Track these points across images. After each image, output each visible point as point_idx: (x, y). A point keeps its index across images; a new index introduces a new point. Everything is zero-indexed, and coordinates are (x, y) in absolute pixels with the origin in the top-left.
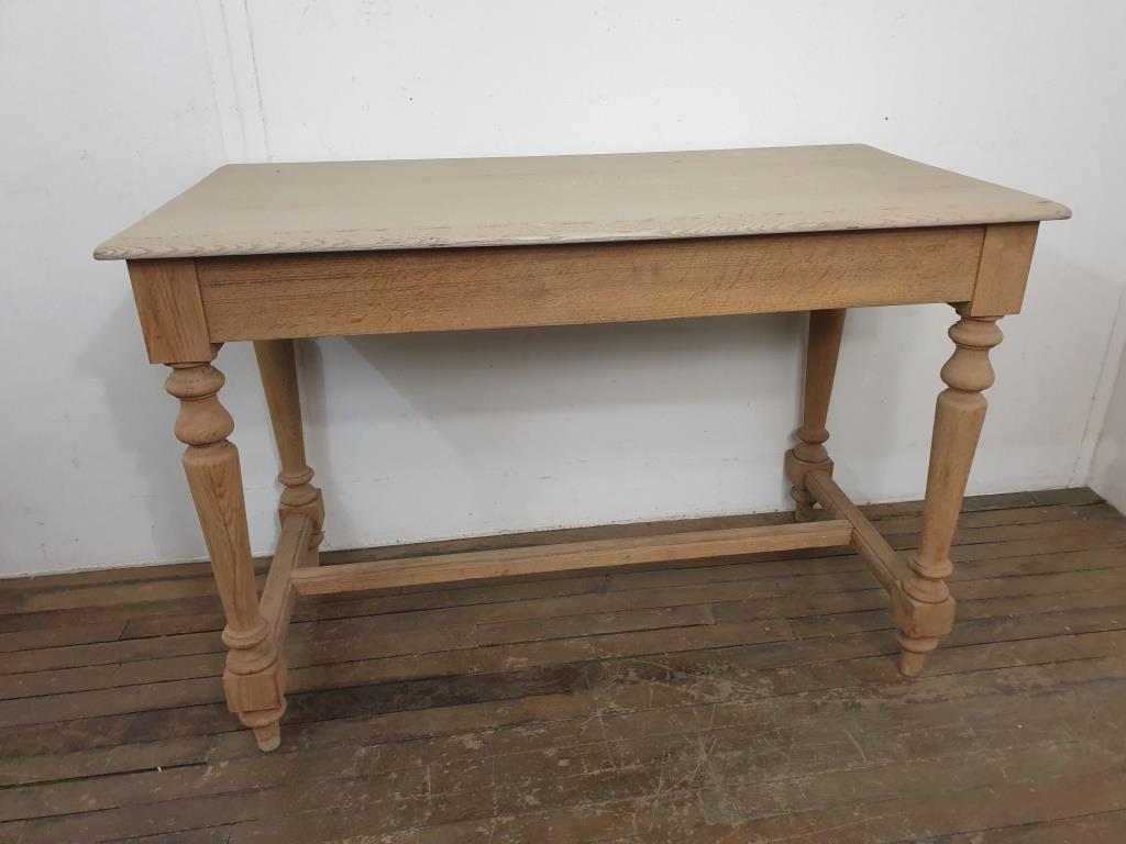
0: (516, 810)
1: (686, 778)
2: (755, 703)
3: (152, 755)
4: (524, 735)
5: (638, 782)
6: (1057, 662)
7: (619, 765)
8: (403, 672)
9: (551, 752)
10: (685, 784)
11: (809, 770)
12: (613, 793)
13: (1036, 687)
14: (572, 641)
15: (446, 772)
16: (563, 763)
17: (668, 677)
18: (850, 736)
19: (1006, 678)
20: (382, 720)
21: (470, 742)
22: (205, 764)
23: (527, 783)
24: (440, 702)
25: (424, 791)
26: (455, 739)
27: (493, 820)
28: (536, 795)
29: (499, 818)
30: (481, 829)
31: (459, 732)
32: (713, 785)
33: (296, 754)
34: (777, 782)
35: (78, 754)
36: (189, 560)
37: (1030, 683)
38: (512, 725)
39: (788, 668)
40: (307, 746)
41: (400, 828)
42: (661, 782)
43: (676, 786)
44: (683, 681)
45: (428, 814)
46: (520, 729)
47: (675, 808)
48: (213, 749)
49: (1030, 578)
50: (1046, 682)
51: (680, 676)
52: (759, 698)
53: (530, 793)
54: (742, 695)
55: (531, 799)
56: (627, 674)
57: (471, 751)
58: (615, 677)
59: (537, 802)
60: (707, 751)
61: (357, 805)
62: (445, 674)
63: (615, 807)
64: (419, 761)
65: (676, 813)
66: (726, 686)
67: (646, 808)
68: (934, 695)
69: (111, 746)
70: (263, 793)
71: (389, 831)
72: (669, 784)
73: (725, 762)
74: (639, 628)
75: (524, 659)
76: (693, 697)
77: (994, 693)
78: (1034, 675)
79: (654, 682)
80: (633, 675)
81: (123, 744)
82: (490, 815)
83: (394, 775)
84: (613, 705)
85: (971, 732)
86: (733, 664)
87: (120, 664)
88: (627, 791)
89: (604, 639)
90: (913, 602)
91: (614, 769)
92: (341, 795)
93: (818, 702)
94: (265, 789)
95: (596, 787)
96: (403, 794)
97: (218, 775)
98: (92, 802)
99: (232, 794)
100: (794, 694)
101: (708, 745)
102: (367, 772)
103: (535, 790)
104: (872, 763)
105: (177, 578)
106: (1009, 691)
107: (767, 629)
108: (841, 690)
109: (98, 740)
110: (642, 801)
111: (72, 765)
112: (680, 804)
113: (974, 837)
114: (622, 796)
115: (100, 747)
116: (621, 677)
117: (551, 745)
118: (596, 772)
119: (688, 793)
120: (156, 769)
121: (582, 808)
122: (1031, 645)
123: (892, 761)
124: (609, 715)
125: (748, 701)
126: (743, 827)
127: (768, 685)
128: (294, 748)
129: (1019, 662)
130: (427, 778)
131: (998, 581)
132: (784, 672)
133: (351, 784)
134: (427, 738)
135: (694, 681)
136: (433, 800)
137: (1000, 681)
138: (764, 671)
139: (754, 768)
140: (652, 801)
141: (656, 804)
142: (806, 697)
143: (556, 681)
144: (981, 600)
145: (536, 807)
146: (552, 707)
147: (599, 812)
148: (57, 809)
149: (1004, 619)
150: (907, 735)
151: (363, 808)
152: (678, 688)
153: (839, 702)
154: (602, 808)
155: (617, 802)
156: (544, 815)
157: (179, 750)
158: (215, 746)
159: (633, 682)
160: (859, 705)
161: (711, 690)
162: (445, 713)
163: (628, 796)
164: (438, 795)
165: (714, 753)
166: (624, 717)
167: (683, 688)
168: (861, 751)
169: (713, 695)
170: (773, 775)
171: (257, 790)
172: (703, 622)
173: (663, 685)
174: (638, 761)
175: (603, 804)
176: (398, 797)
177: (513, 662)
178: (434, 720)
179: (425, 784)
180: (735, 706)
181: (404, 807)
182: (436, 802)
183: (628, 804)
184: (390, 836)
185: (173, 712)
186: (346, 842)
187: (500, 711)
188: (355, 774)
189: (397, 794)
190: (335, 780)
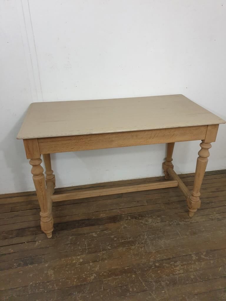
0: (106, 250)
1: (143, 241)
2: (157, 224)
3: (23, 239)
4: (106, 233)
5: (132, 243)
6: (223, 213)
7: (128, 239)
8: (78, 218)
9: (112, 236)
10: (142, 243)
11: (169, 239)
12: (127, 246)
13: (218, 218)
14: (115, 210)
15: (90, 242)
16: (115, 239)
17: (137, 218)
18: (178, 231)
19: (212, 217)
20: (74, 230)
21: (94, 235)
22: (36, 241)
23: (108, 244)
24: (87, 225)
25: (86, 246)
26: (91, 234)
27: (101, 252)
28: (110, 247)
29: (103, 252)
30: (99, 255)
31: (92, 233)
32: (148, 243)
33: (56, 239)
34: (162, 242)
35: (7, 240)
36: (23, 191)
37: (217, 218)
38: (103, 230)
39: (164, 215)
40: (58, 236)
41: (81, 255)
42: (137, 243)
43: (140, 244)
44: (141, 219)
45: (87, 251)
46: (105, 231)
47: (140, 249)
48: (37, 238)
49: (218, 192)
50: (220, 217)
51: (140, 218)
52: (158, 223)
53: (109, 246)
54: (154, 222)
55: (109, 248)
56: (128, 218)
57: (95, 237)
58: (125, 219)
59: (110, 248)
60: (147, 236)
61: (71, 250)
62: (87, 219)
63: (127, 249)
64: (84, 240)
65: (141, 250)
66: (150, 220)
67: (134, 249)
68: (196, 221)
69: (14, 238)
71: (79, 255)
72: (139, 243)
73: (151, 238)
74: (130, 206)
75: (105, 215)
76: (143, 223)
77: (209, 220)
78: (218, 216)
79: (134, 220)
80: (129, 218)
81: (16, 237)
83: (78, 243)
84: (125, 225)
85: (204, 229)
86: (152, 215)
87: (12, 218)
88: (130, 245)
89: (122, 209)
90: (192, 202)
92: (67, 248)
93: (171, 223)
94: (50, 247)
95: (123, 244)
96: (81, 247)
98: (12, 251)
99: (43, 248)
100: (166, 221)
101: (147, 234)
102: (72, 242)
103: (110, 245)
104: (182, 237)
105: (21, 196)
106: (212, 220)
107: (159, 206)
108: (175, 220)
109: (11, 236)
110: (133, 247)
111: (6, 242)
112: (141, 248)
113: (204, 253)
114: (129, 246)
115: (11, 238)
116: (127, 218)
117: (112, 235)
118: (123, 241)
119: (143, 245)
120: (25, 243)
121: (120, 249)
122: (217, 209)
123: (187, 237)
124: (125, 227)
125: (155, 223)
126: (155, 252)
127: (160, 220)
128: (55, 237)
129: (215, 213)
130: (86, 243)
131: (211, 193)
133: (69, 245)
134: (85, 234)
135: (143, 219)
136: (88, 248)
137: (210, 217)
138: (158, 216)
139: (157, 239)
140: (135, 247)
141: (136, 248)
142: (168, 222)
143: (112, 220)
144: (207, 198)
145: (110, 249)
146: (112, 226)
147: (124, 250)
148: (4, 252)
149: (212, 202)
150: (190, 231)
151: (72, 251)
152: (140, 221)
153: (175, 223)
154: (124, 249)
155: (127, 248)
156: (112, 251)
157: (29, 238)
159: (130, 220)
160: (180, 224)
161: (147, 221)
162: (88, 228)
163: (130, 246)
164: (88, 247)
165: (148, 236)
166: (128, 228)
167: (141, 221)
168: (180, 235)
169: (147, 222)
170: (161, 241)
171: (49, 247)
172: (144, 205)
173: (136, 220)
174: (132, 238)
175: (125, 248)
176: (80, 248)
177: (103, 215)
178: (86, 230)
179: (85, 245)
180: (153, 225)
181: (81, 250)
182: (88, 249)
183: (130, 248)
184: (79, 257)
185: (26, 229)
186: (70, 258)
187: (100, 227)
188: (70, 243)
189: (80, 247)
190: (65, 244)
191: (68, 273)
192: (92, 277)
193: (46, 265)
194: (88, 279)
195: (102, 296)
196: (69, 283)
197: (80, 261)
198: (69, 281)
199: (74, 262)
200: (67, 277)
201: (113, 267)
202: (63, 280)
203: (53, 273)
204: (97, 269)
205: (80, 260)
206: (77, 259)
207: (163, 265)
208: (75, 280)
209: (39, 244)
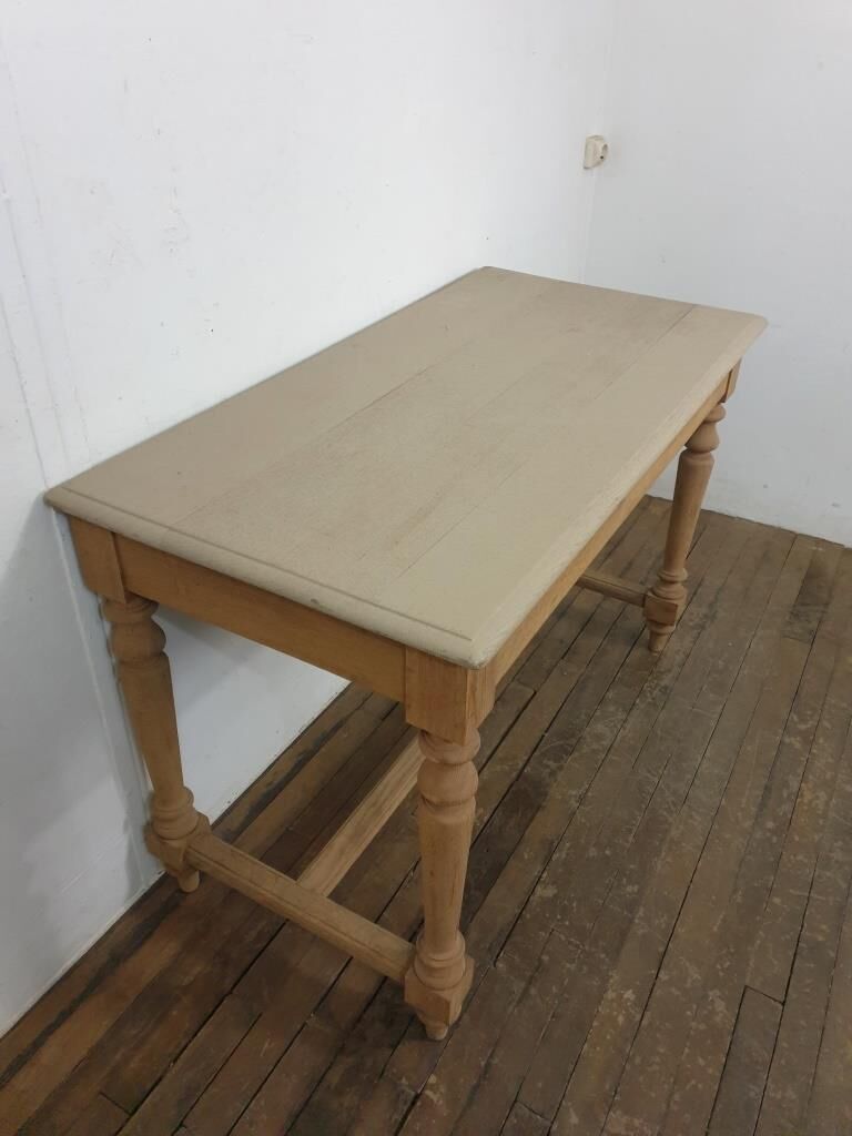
0: (635, 903)
1: (670, 799)
2: (628, 726)
4: (564, 856)
5: (656, 824)
6: (694, 596)
7: (633, 825)
9: (593, 852)
10: (674, 803)
12: (657, 843)
13: (705, 616)
15: (567, 923)
16: (609, 852)
17: (569, 749)
18: (689, 708)
19: (690, 620)
20: (473, 935)
21: (545, 892)
22: (417, 1097)
23: (613, 883)
24: (484, 887)
25: (579, 948)
26: (535, 899)
27: (636, 921)
28: (630, 883)
29: (637, 916)
30: (640, 933)
31: (531, 892)
32: (684, 792)
37: (701, 615)
38: (548, 858)
39: (608, 691)
41: (605, 981)
42: (665, 813)
43: (673, 809)
44: (579, 744)
45: (603, 956)
46: (555, 857)
48: (404, 1081)
50: (704, 610)
51: (574, 741)
52: (625, 721)
53: (624, 886)
54: (615, 726)
55: (632, 889)
56: (548, 767)
57: (555, 896)
58: (546, 774)
59: (637, 887)
61: (560, 998)
63: (670, 849)
64: (542, 934)
66: (600, 727)
67: (682, 835)
68: (680, 654)
70: (495, 1061)
71: (603, 990)
72: (669, 811)
74: (504, 729)
76: (598, 750)
77: (699, 633)
78: (697, 610)
80: (552, 764)
82: (631, 921)
83: (545, 958)
84: (573, 792)
85: (721, 663)
86: (583, 711)
88: (660, 835)
89: (499, 755)
91: (635, 830)
92: (541, 1004)
93: (650, 700)
94: (491, 1056)
95: (645, 847)
96: (571, 962)
97: (443, 1090)
99: (476, 1088)
100: (634, 704)
101: (649, 772)
102: (528, 974)
103: (624, 881)
104: (714, 715)
106: (701, 626)
107: (564, 673)
108: (647, 684)
110: (674, 833)
112: (690, 817)
113: (793, 718)
114: (663, 839)
116: (548, 771)
117: (586, 848)
118: (631, 839)
119: (684, 807)
121: (659, 867)
123: (721, 706)
124: (581, 799)
125: (624, 728)
126: (728, 801)
127: (617, 710)
130: (564, 938)
132: (610, 695)
133: (533, 991)
134: (520, 916)
135: (583, 739)
136: (591, 945)
137: (691, 623)
138: (601, 703)
140: (678, 828)
141: (681, 828)
142: (641, 702)
143: (522, 807)
145: (641, 890)
147: (669, 860)
150: (705, 686)
151: (566, 996)
152: (584, 750)
153: (657, 692)
154: (666, 856)
155: (666, 845)
156: (651, 890)
158: (401, 1078)
159: (559, 768)
160: (666, 687)
161: (599, 737)
162: (500, 890)
163: (665, 838)
164: (588, 940)
165: (658, 773)
166: (590, 794)
167: (586, 749)
169: (603, 739)
171: (488, 1065)
173: (574, 756)
174: (637, 813)
175: (663, 854)
176: (571, 967)
178: (502, 901)
180: (624, 736)
181: (585, 967)
182: (594, 945)
183: (672, 842)
184: (610, 992)
185: (316, 1098)
186: (595, 1024)
187: (526, 857)
188: (523, 985)
189: (568, 965)
190: (520, 1001)
191: (656, 1068)
192: (720, 1006)
193: (574, 1119)
194: (718, 1019)
195: (803, 1022)
196: (700, 1086)
197: (628, 999)
198: (693, 1082)
199: (621, 1019)
200: (672, 1080)
201: (715, 929)
202: (677, 1097)
203: (626, 1117)
204: (695, 975)
205: (626, 996)
206: (615, 1005)
207: (781, 814)
208: (701, 1062)
209: (443, 1089)
